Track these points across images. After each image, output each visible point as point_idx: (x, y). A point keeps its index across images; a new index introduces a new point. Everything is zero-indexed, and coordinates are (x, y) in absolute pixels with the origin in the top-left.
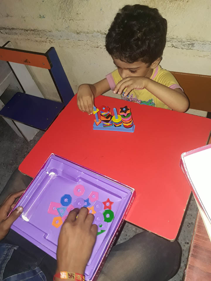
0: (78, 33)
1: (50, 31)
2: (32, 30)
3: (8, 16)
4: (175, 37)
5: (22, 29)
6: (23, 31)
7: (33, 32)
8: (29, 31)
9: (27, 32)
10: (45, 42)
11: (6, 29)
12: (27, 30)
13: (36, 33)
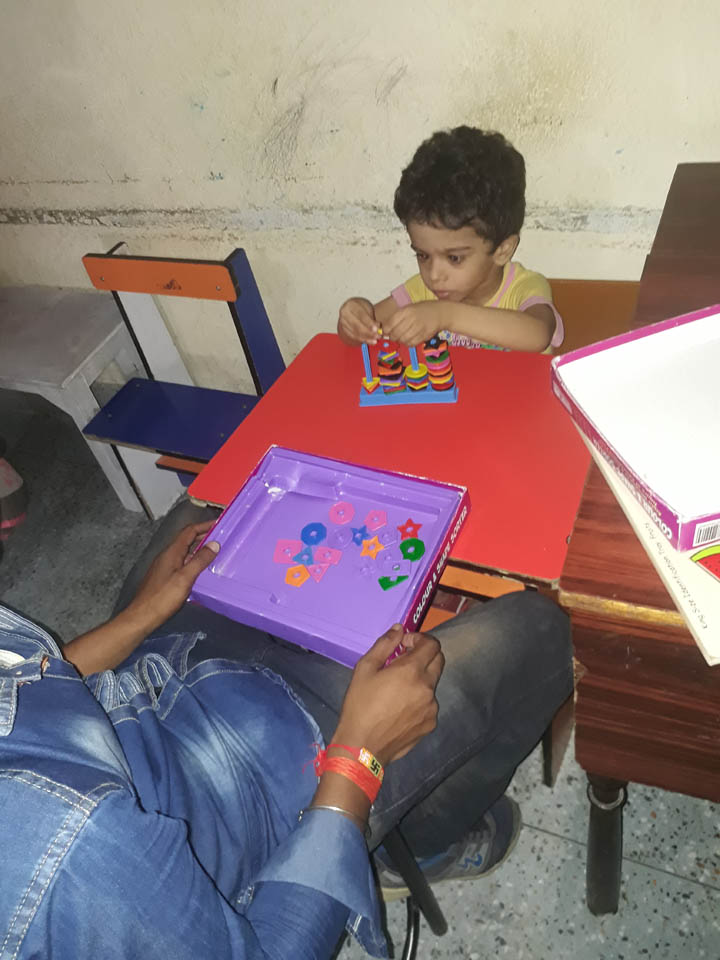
0: (305, 211)
1: (233, 209)
2: (186, 211)
3: (126, 179)
4: (541, 204)
5: (161, 211)
6: (161, 215)
7: (189, 216)
8: (177, 214)
9: (170, 217)
10: (219, 239)
11: (115, 213)
12: (173, 213)
13: (196, 218)
